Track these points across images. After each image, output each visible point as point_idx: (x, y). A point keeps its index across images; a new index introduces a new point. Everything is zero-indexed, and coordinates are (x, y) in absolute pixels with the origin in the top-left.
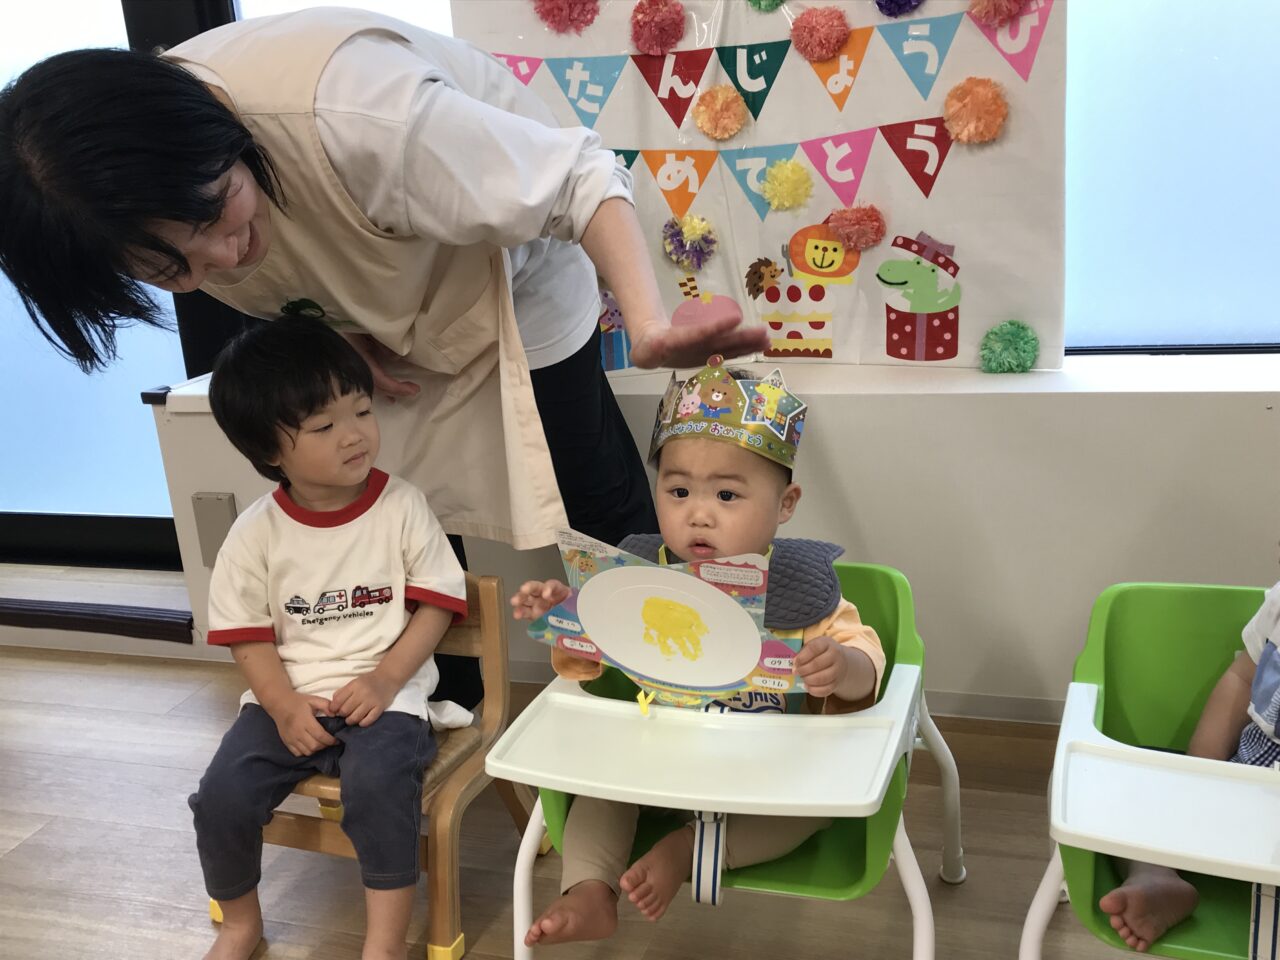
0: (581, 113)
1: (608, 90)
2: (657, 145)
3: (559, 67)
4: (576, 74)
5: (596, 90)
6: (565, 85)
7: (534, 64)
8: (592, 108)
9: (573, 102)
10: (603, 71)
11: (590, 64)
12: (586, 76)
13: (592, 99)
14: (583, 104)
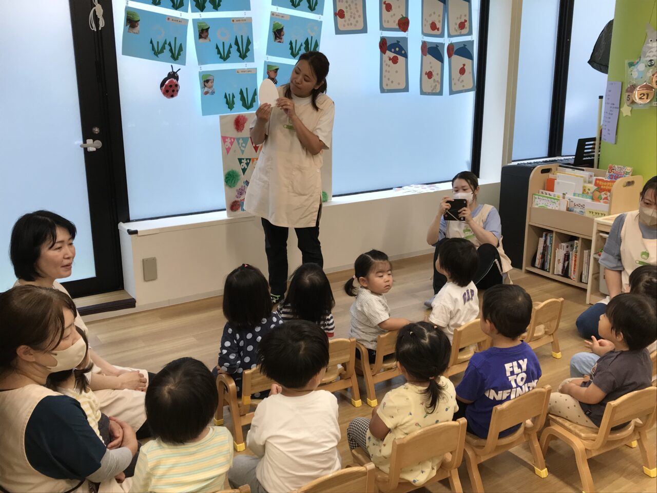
0: (241, 150)
1: (246, 145)
2: (253, 157)
3: (238, 139)
4: (241, 141)
5: (244, 145)
6: (239, 144)
7: (234, 139)
8: (243, 149)
9: (240, 148)
10: (245, 140)
11: (243, 139)
12: (242, 142)
13: (243, 147)
14: (242, 148)
